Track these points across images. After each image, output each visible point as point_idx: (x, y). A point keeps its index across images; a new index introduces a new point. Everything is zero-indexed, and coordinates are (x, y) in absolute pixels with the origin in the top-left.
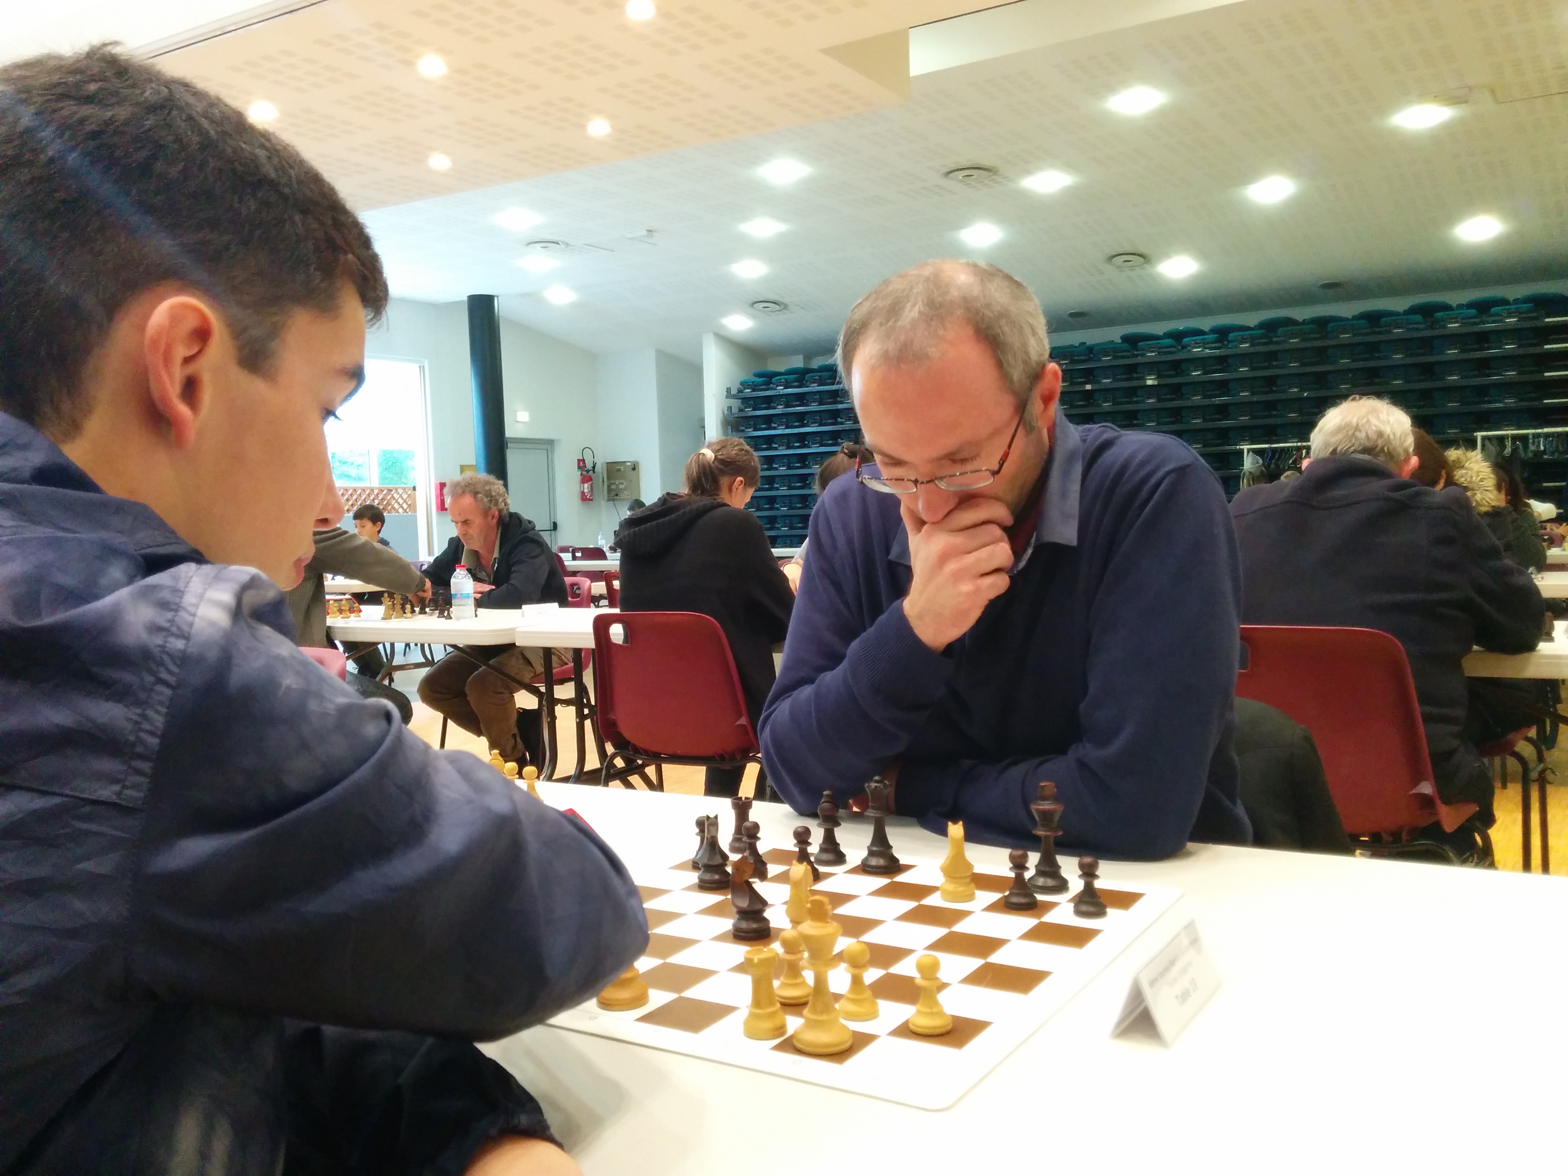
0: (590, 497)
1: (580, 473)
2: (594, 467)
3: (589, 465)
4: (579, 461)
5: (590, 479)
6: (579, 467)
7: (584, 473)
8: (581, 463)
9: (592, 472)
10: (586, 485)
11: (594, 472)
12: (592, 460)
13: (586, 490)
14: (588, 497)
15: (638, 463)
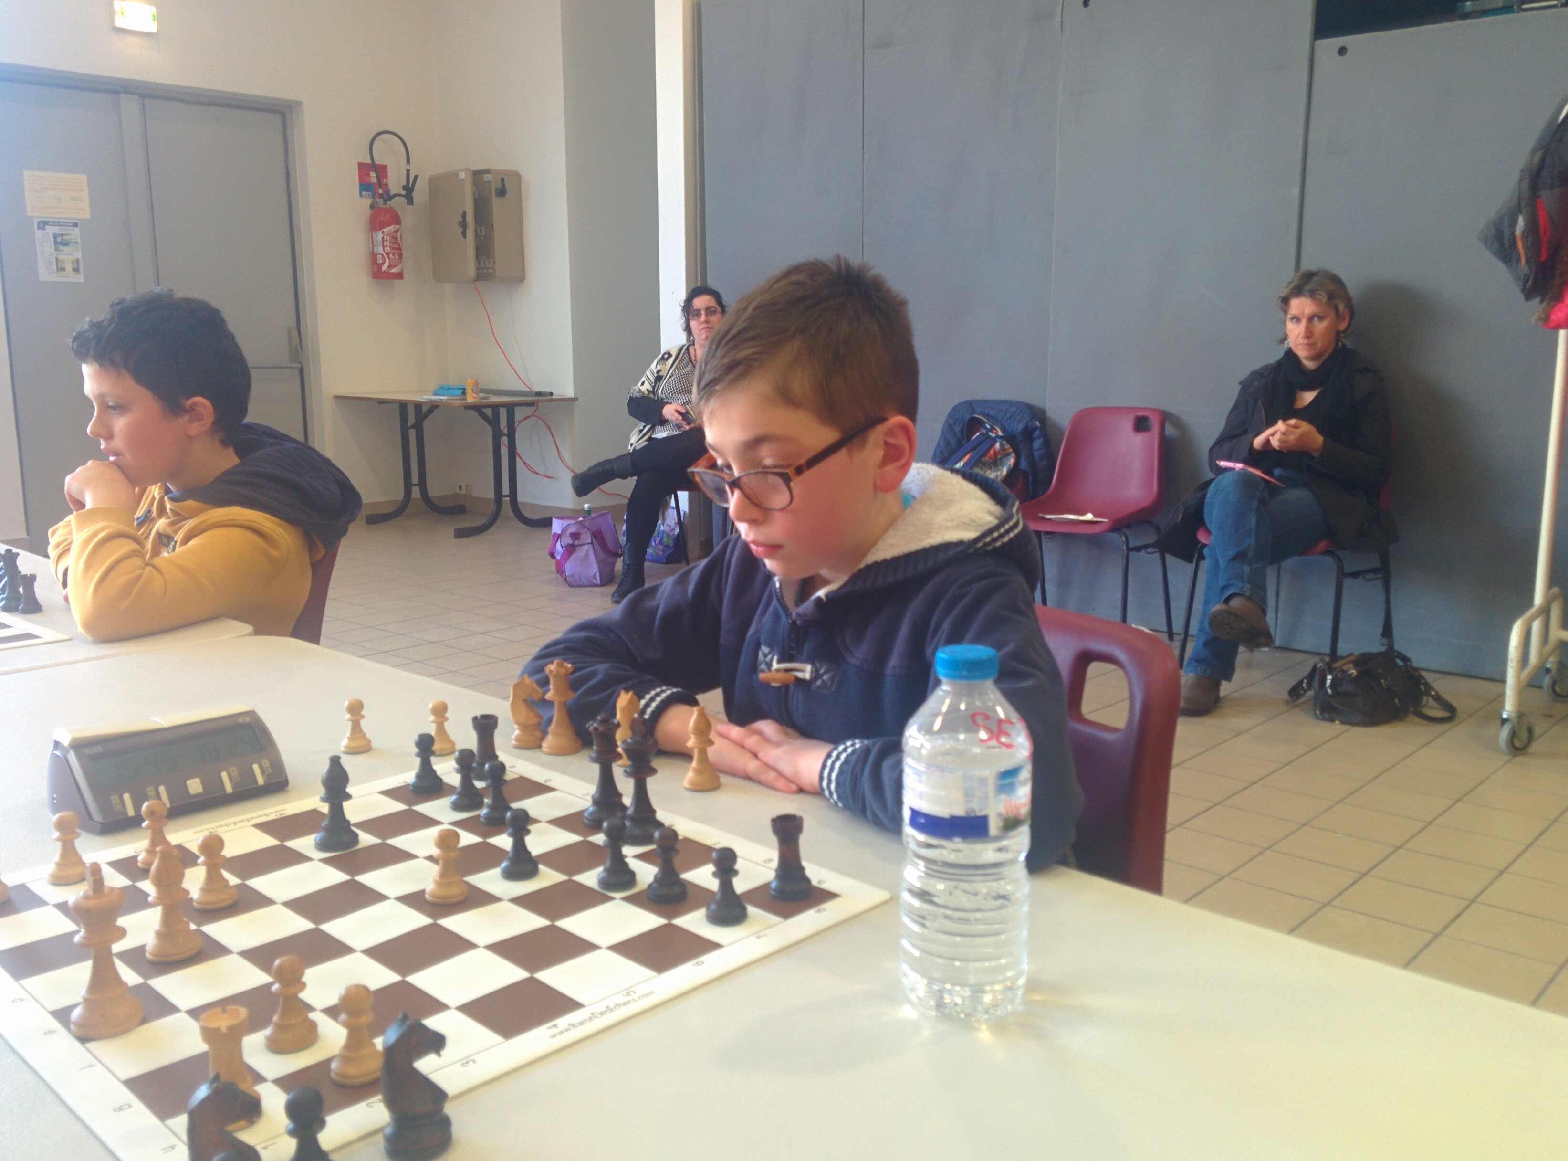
0: (390, 267)
1: (369, 201)
2: (409, 190)
3: (395, 184)
4: (364, 169)
5: (396, 219)
6: (365, 186)
7: (380, 201)
8: (373, 174)
9: (404, 200)
10: (379, 236)
11: (410, 202)
12: (404, 166)
13: (380, 249)
14: (384, 268)
15: (517, 176)
